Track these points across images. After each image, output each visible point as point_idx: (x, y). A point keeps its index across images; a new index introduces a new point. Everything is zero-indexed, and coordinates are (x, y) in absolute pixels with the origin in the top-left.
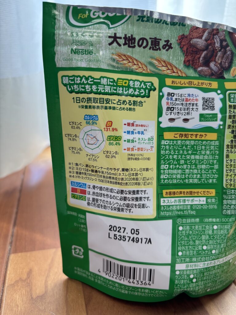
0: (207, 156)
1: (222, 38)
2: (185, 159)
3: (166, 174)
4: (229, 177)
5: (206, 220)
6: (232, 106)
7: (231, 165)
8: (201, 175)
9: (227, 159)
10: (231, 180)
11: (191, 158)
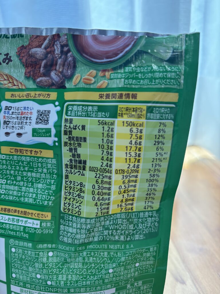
0: (45, 175)
1: (64, 43)
2: (22, 175)
3: (3, 189)
4: (67, 201)
5: (40, 246)
6: (69, 120)
7: (70, 188)
8: (37, 194)
9: (66, 179)
10: (69, 204)
11: (27, 175)
